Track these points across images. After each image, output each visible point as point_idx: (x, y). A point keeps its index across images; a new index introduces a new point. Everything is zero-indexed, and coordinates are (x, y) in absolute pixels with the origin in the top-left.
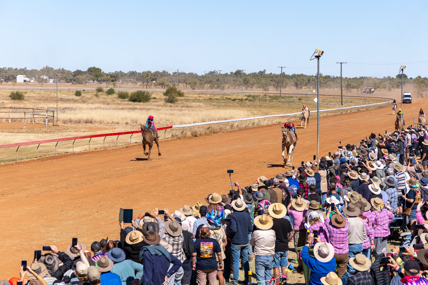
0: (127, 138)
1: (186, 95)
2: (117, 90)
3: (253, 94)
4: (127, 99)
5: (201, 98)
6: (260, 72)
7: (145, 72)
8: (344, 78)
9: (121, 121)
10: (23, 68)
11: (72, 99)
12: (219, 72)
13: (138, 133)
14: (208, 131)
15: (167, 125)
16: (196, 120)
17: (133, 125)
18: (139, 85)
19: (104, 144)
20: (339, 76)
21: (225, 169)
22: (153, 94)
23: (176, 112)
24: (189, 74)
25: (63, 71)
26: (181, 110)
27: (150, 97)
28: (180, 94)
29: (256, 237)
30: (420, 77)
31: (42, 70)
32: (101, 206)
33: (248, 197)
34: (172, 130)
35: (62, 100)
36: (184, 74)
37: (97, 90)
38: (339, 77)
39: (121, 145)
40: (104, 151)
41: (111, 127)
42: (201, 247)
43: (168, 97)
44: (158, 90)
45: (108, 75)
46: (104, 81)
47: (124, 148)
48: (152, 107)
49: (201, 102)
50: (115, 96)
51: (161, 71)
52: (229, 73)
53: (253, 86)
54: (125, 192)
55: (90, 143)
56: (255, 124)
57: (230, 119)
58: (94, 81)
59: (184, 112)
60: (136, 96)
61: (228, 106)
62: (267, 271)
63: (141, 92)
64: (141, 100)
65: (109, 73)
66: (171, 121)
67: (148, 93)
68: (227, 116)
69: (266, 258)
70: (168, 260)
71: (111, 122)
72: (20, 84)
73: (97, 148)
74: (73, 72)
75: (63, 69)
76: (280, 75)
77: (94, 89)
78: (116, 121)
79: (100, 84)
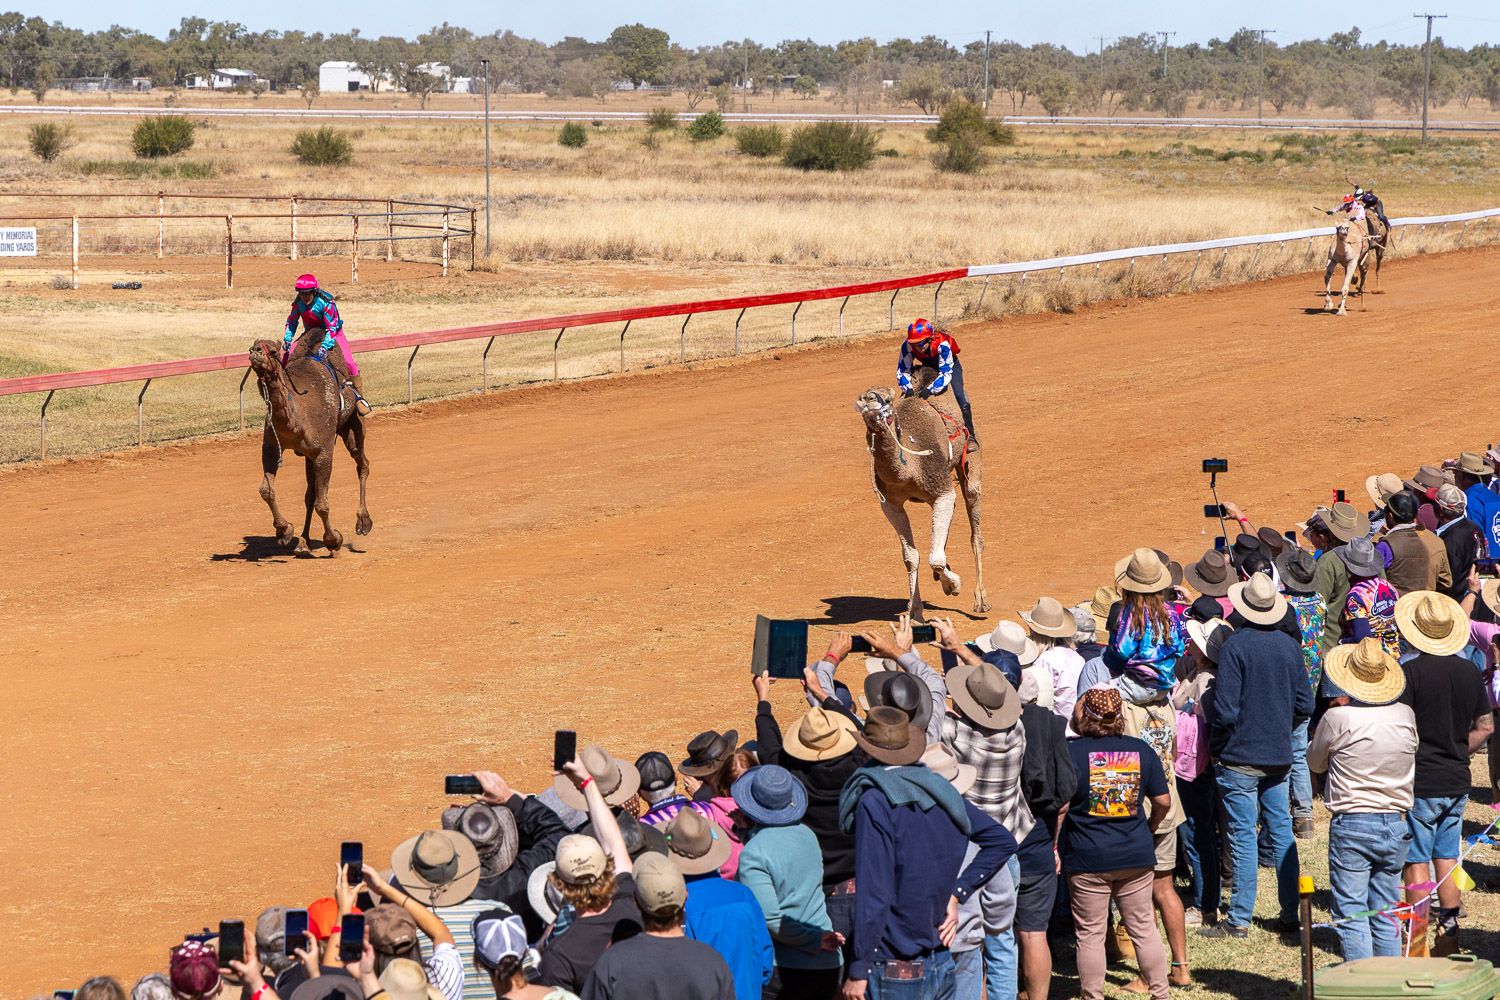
0: (779, 321)
1: (1022, 139)
2: (732, 119)
3: (1305, 132)
4: (776, 159)
5: (1084, 152)
6: (1338, 37)
7: (851, 43)
9: (750, 252)
10: (346, 31)
11: (549, 161)
12: (1160, 40)
13: (824, 297)
14: (1116, 291)
15: (946, 265)
16: (1064, 244)
17: (801, 264)
18: (827, 100)
19: (682, 347)
21: (1189, 450)
22: (884, 134)
23: (982, 210)
24: (1036, 48)
25: (507, 44)
26: (1001, 204)
27: (874, 149)
28: (1000, 136)
29: (1337, 735)
31: (423, 40)
32: (672, 604)
33: (1297, 564)
34: (967, 283)
35: (507, 163)
36: (1016, 48)
37: (651, 123)
39: (752, 348)
40: (684, 375)
41: (713, 274)
42: (1093, 771)
43: (946, 148)
44: (905, 118)
45: (692, 58)
46: (680, 82)
47: (764, 361)
48: (881, 190)
49: (1084, 168)
50: (725, 143)
51: (916, 38)
52: (1204, 45)
53: (1306, 97)
54: (772, 547)
55: (626, 343)
56: (1317, 259)
57: (1208, 237)
58: (637, 84)
59: (1016, 208)
60: (815, 145)
61: (1203, 184)
62: (1378, 878)
63: (832, 126)
64: (833, 162)
65: (701, 49)
66: (959, 249)
67: (863, 131)
68: (1195, 225)
69: (1377, 825)
70: (960, 828)
71: (710, 255)
72: (336, 100)
73: (655, 361)
74: (552, 48)
75: (509, 34)
76: (1423, 51)
77: (638, 116)
78: (731, 248)
79: (664, 95)
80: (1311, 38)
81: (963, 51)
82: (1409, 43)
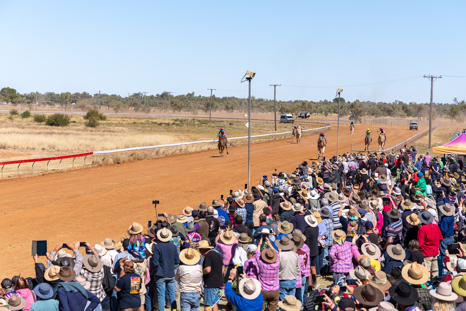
0: (44, 165)
1: (108, 119)
2: (33, 113)
3: (181, 118)
4: (44, 123)
5: (124, 122)
6: (189, 94)
7: (64, 94)
8: (278, 101)
9: (37, 147)
12: (144, 94)
13: (55, 159)
14: (131, 158)
15: (88, 151)
16: (118, 146)
17: (50, 150)
18: (58, 108)
19: (18, 172)
20: (273, 99)
21: (149, 199)
22: (72, 117)
23: (97, 137)
24: (112, 95)
26: (102, 135)
27: (69, 121)
28: (102, 118)
29: (181, 272)
30: (358, 101)
32: (14, 239)
34: (93, 156)
36: (107, 95)
37: (11, 113)
38: (273, 101)
39: (36, 172)
40: (18, 179)
41: (27, 153)
43: (88, 121)
44: (79, 113)
45: (22, 96)
46: (19, 102)
47: (40, 176)
48: (71, 131)
49: (124, 127)
50: (31, 119)
51: (81, 92)
52: (155, 96)
53: (181, 109)
54: (40, 224)
55: (3, 171)
56: (183, 151)
57: (155, 145)
58: (8, 103)
59: (106, 136)
60: (54, 120)
61: (154, 131)
62: (193, 309)
63: (58, 115)
64: (59, 124)
65: (25, 94)
66: (91, 147)
67: (67, 116)
68: (152, 142)
69: (191, 295)
70: (85, 297)
71: (26, 148)
73: (11, 176)
76: (210, 98)
77: (8, 111)
78: (32, 147)
79: (15, 106)
80: (182, 94)
81: (93, 96)
82: (207, 96)
